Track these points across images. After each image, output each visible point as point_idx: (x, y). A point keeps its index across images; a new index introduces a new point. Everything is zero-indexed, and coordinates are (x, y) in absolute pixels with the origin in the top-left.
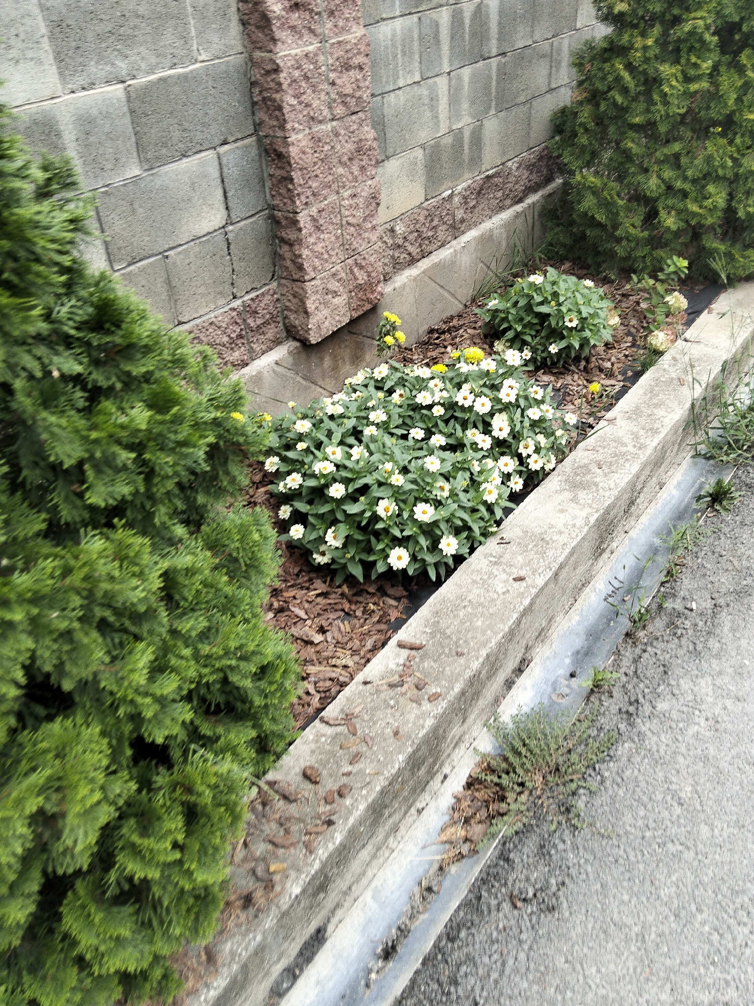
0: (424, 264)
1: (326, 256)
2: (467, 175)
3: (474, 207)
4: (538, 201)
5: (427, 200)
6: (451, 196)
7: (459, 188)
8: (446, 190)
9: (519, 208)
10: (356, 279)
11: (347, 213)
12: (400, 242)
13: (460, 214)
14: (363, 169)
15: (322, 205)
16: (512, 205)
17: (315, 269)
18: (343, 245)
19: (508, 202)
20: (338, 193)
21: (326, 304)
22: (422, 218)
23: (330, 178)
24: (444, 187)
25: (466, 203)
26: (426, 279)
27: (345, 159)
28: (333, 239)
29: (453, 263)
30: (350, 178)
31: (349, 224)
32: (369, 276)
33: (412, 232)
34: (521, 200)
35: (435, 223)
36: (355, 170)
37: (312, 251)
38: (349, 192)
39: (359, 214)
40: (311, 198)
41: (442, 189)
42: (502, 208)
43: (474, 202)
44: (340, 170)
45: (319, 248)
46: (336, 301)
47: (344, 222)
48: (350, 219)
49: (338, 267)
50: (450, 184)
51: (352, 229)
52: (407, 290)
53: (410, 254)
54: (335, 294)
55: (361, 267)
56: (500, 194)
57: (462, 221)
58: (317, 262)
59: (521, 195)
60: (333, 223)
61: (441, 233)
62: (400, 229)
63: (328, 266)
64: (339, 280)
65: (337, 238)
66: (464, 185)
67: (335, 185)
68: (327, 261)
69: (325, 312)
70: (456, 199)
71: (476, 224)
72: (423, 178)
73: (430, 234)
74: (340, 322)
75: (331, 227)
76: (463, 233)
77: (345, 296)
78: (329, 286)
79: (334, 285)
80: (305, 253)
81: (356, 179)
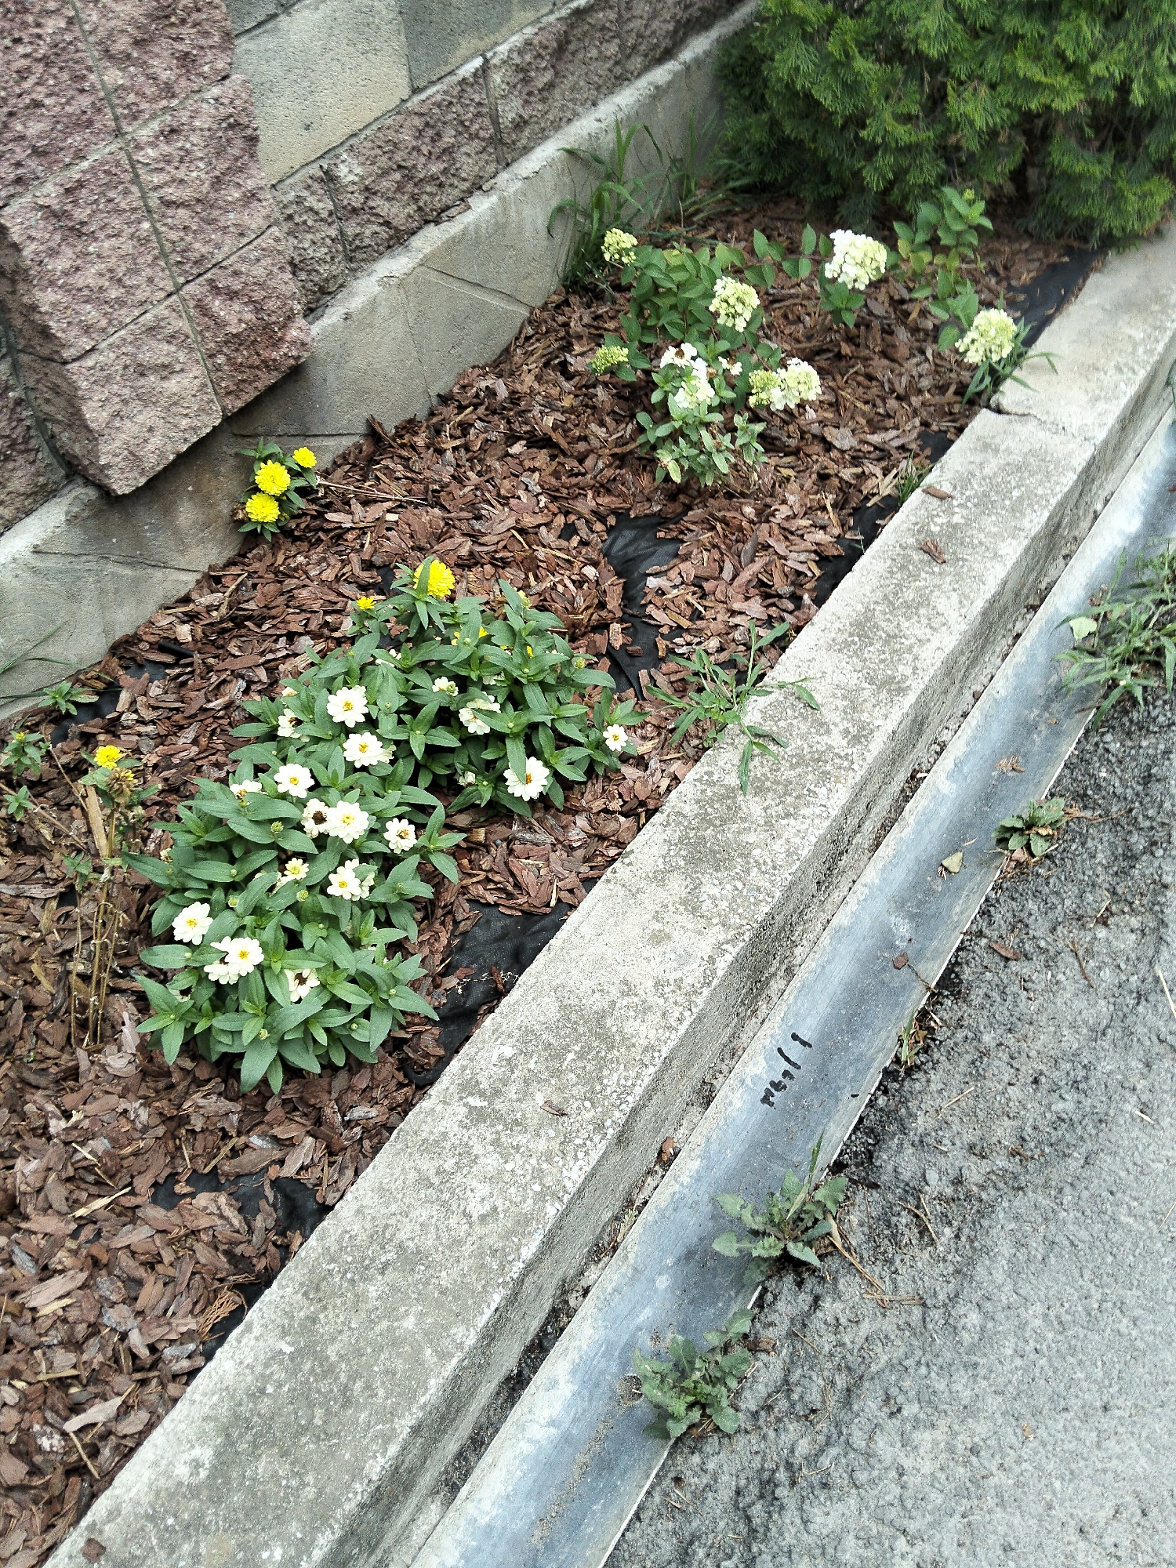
0: (429, 240)
1: (114, 294)
2: (520, 16)
3: (551, 86)
4: (707, 54)
5: (416, 91)
6: (484, 70)
7: (503, 49)
8: (467, 60)
9: (661, 74)
10: (220, 324)
11: (156, 179)
12: (357, 200)
13: (510, 111)
14: (186, 61)
15: (75, 174)
16: (646, 69)
17: (87, 330)
18: (164, 254)
19: (637, 62)
20: (118, 133)
21: (146, 399)
22: (407, 137)
23: (85, 101)
24: (462, 52)
25: (526, 81)
26: (433, 277)
27: (122, 44)
28: (128, 247)
29: (500, 228)
30: (150, 90)
31: (168, 204)
32: (258, 311)
33: (385, 173)
34: (668, 54)
35: (448, 139)
36: (163, 67)
37: (67, 289)
38: (155, 125)
39: (198, 175)
40: (33, 163)
41: (454, 61)
42: (621, 79)
43: (548, 76)
44: (114, 76)
45: (89, 277)
46: (172, 385)
47: (154, 202)
48: (172, 193)
49: (161, 310)
50: (476, 43)
51: (181, 212)
52: (383, 311)
53: (387, 224)
54: (166, 370)
55: (232, 295)
56: (612, 48)
57: (520, 124)
58: (91, 313)
59: (667, 43)
60: (119, 212)
61: (468, 164)
62: (349, 171)
63: (125, 315)
64: (170, 339)
65: (144, 241)
66: (516, 40)
67: (107, 119)
68: (121, 303)
69: (147, 416)
70: (497, 78)
71: (557, 126)
72: (399, 42)
73: (435, 168)
74: (195, 429)
75: (116, 222)
76: (527, 150)
77: (197, 371)
78: (145, 357)
79: (158, 351)
80: (46, 299)
81: (169, 91)
